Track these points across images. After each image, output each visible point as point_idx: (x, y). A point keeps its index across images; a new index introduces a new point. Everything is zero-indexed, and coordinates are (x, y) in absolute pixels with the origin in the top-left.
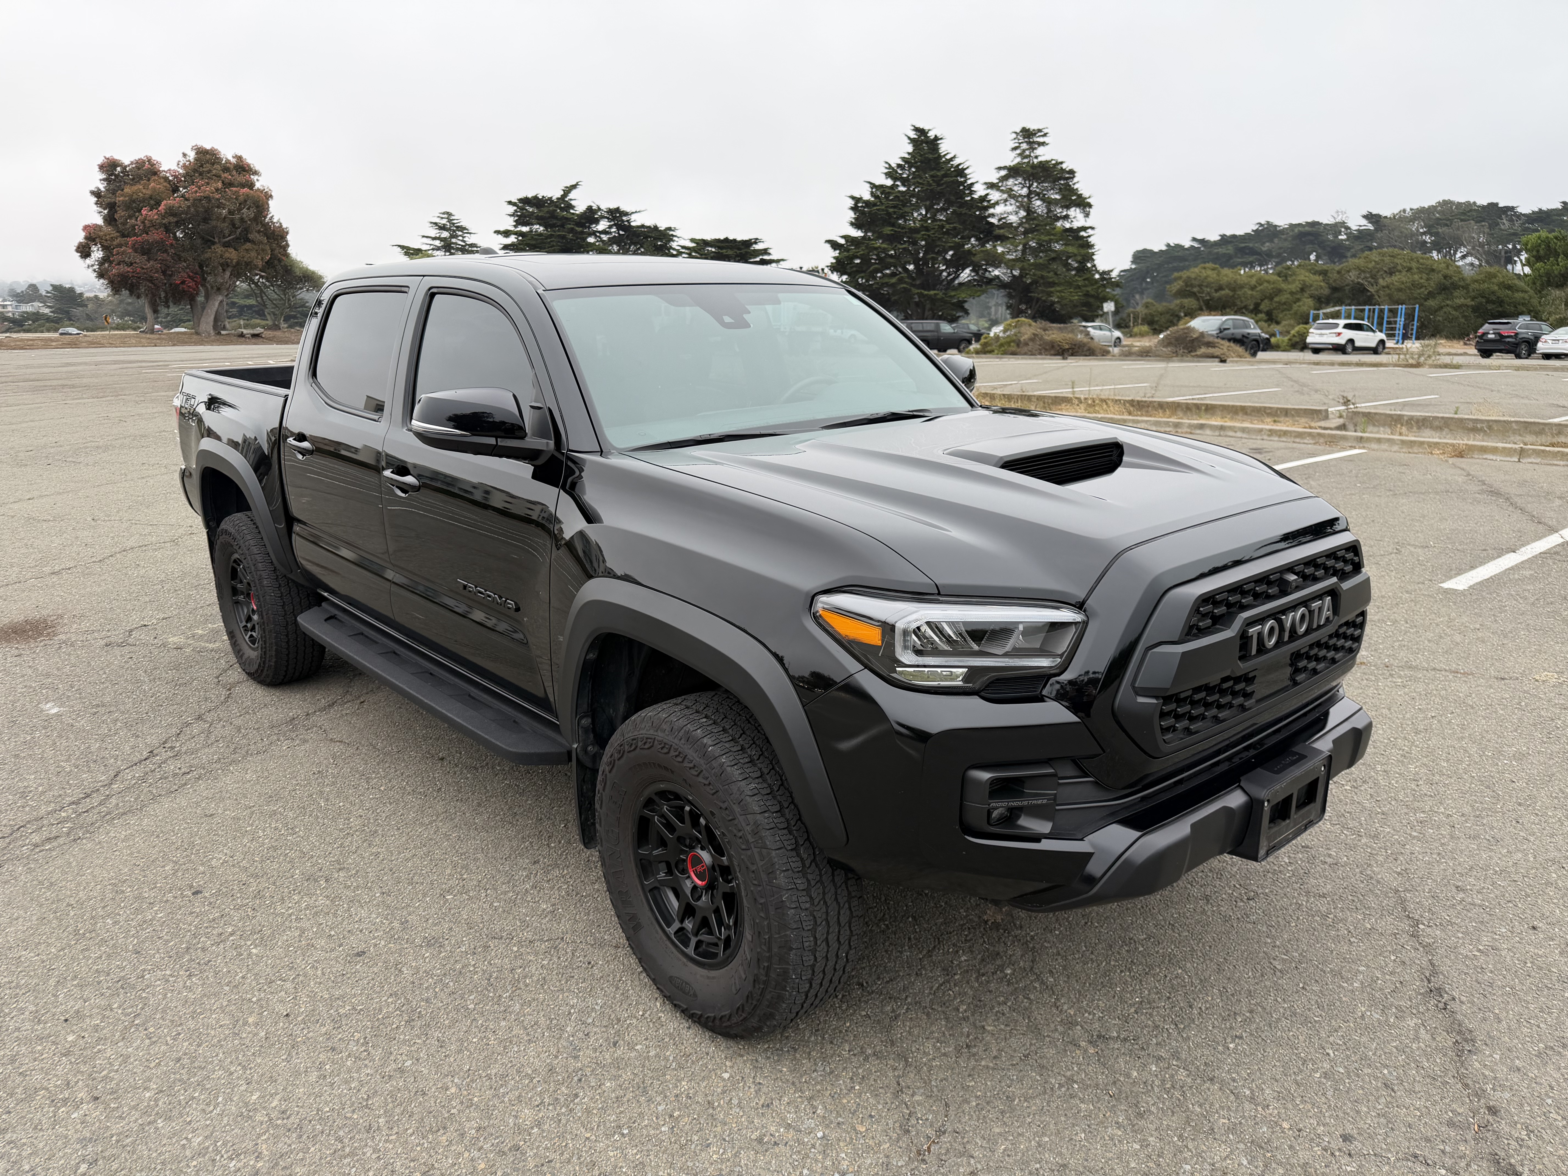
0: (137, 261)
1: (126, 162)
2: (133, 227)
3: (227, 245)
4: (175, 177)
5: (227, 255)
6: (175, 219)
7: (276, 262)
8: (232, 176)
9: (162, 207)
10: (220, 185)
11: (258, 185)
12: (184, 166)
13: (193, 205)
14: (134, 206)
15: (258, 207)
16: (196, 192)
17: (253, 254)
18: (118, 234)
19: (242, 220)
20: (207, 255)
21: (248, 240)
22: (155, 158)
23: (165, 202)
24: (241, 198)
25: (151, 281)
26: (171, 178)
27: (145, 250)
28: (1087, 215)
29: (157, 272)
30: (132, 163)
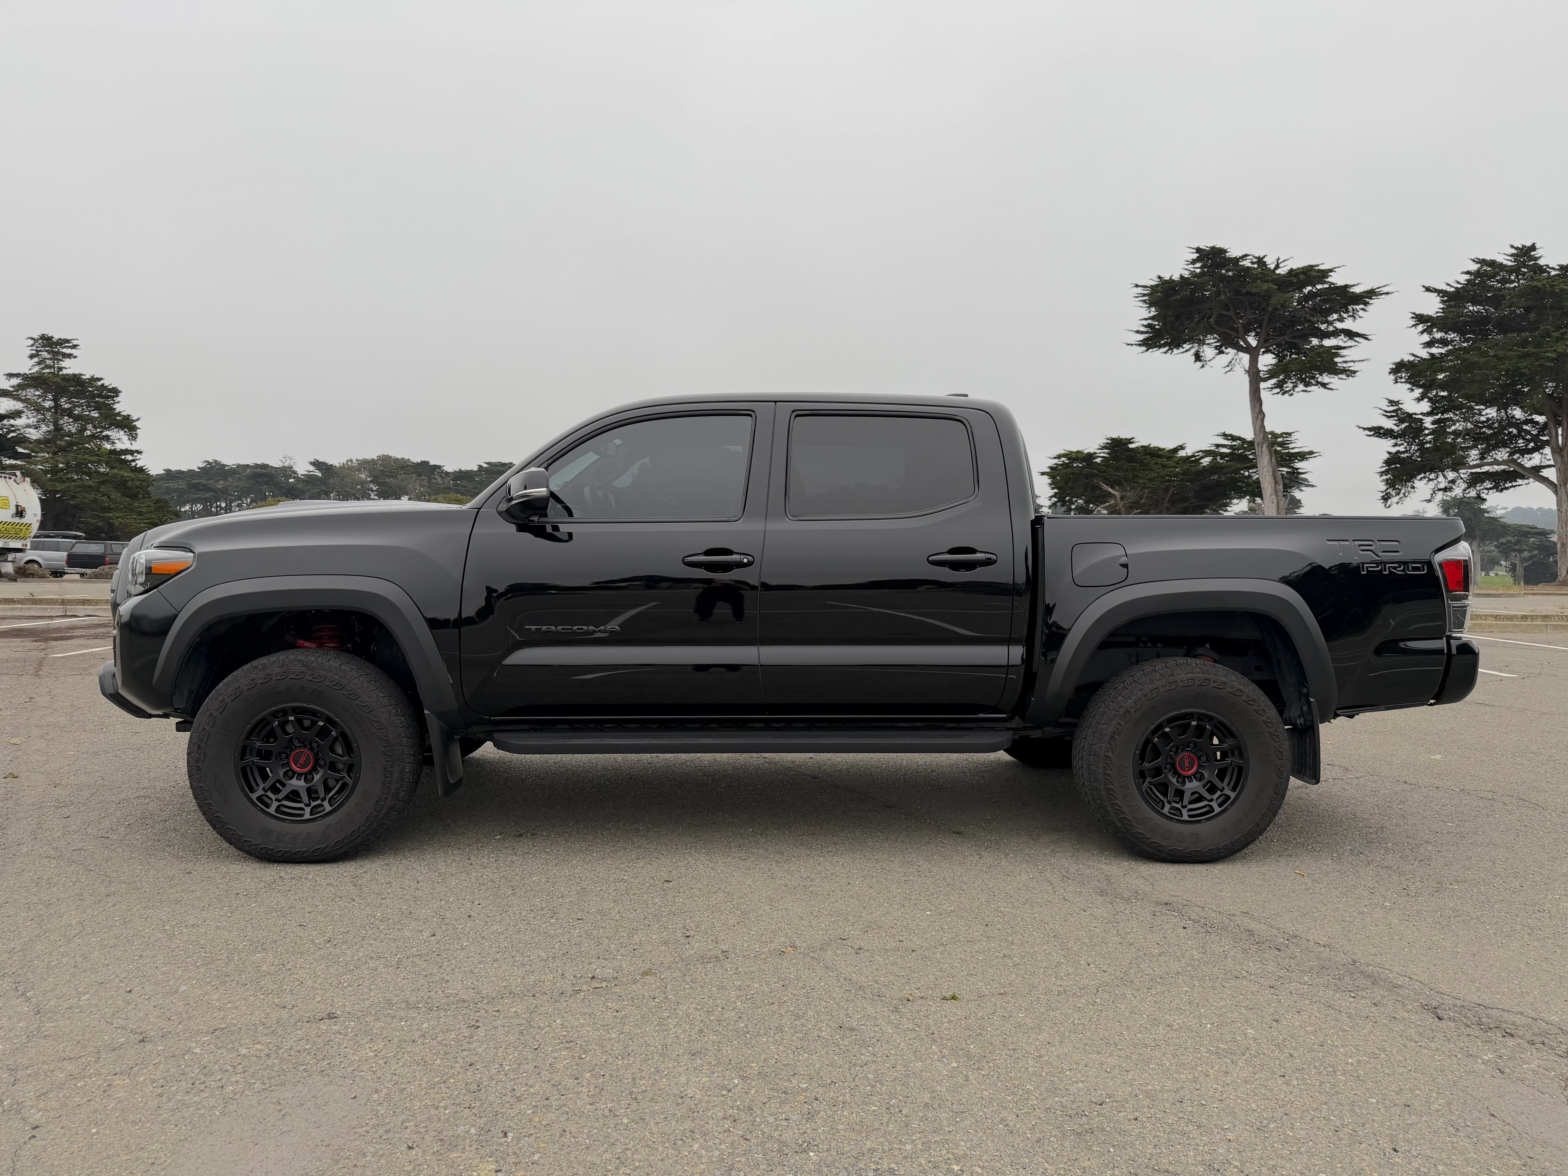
28: (134, 438)
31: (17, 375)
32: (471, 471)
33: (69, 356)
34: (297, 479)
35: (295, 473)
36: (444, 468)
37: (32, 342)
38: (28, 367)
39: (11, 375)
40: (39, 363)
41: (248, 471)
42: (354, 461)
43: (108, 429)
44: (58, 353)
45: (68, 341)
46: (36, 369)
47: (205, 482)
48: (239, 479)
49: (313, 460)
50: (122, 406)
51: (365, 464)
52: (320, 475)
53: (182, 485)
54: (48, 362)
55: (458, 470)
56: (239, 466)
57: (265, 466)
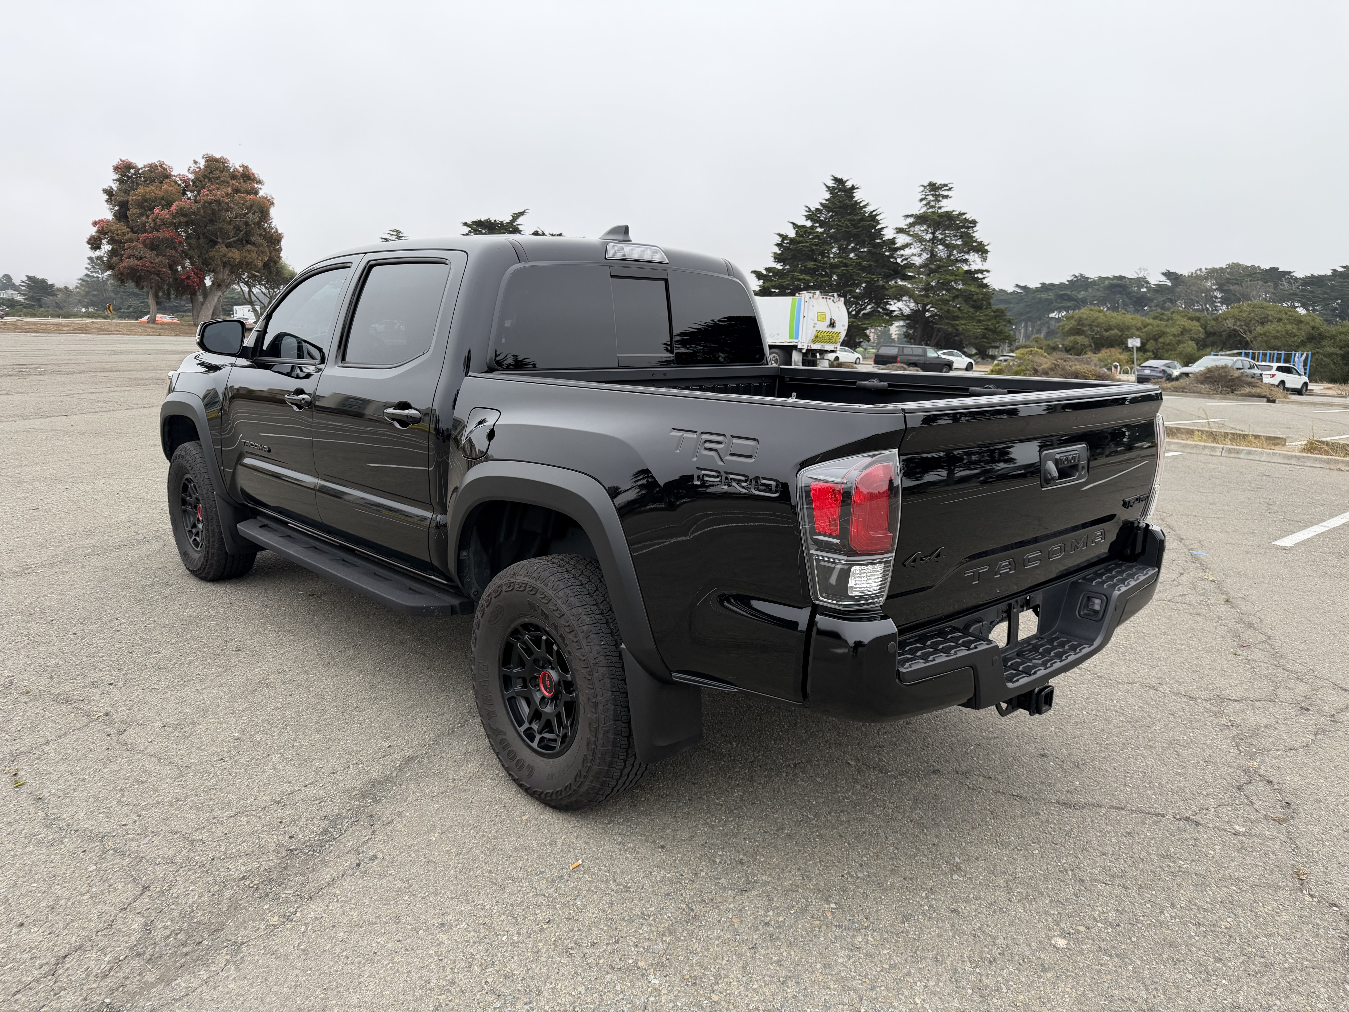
0: (147, 255)
1: (140, 165)
2: (144, 224)
3: (228, 246)
4: (184, 181)
5: (230, 255)
6: (186, 219)
7: (272, 264)
8: (240, 183)
9: (174, 208)
10: (230, 190)
11: (261, 193)
12: (194, 172)
13: (203, 207)
14: (146, 205)
15: (262, 212)
16: (207, 195)
17: (254, 255)
18: (129, 230)
19: (246, 224)
20: (211, 254)
21: (248, 242)
22: (168, 162)
23: (177, 203)
24: (248, 204)
25: (158, 275)
26: (180, 182)
27: (153, 246)
28: (985, 259)
29: (165, 267)
30: (145, 167)
31: (911, 216)
32: (1325, 276)
33: (946, 197)
34: (1150, 289)
35: (1148, 283)
36: (1296, 274)
37: (922, 188)
38: (919, 209)
39: (907, 216)
40: (926, 205)
41: (1107, 282)
42: (1204, 270)
43: (968, 253)
44: (939, 195)
45: (946, 185)
46: (924, 209)
47: (1069, 293)
48: (1098, 290)
49: (1164, 271)
50: (979, 234)
51: (1214, 273)
52: (1170, 284)
53: (1051, 295)
54: (933, 203)
55: (1309, 275)
56: (1100, 278)
57: (1121, 278)
